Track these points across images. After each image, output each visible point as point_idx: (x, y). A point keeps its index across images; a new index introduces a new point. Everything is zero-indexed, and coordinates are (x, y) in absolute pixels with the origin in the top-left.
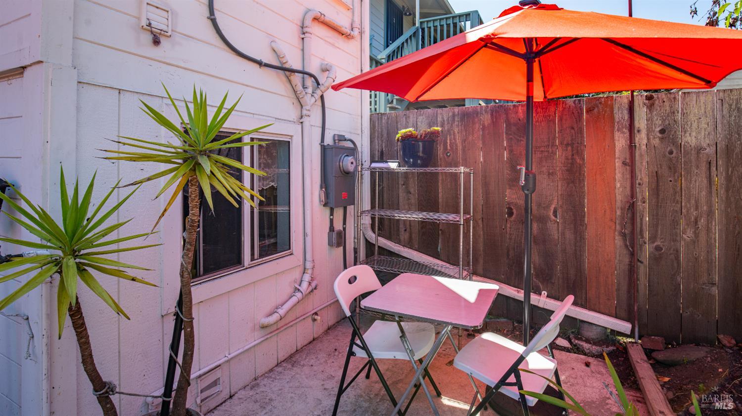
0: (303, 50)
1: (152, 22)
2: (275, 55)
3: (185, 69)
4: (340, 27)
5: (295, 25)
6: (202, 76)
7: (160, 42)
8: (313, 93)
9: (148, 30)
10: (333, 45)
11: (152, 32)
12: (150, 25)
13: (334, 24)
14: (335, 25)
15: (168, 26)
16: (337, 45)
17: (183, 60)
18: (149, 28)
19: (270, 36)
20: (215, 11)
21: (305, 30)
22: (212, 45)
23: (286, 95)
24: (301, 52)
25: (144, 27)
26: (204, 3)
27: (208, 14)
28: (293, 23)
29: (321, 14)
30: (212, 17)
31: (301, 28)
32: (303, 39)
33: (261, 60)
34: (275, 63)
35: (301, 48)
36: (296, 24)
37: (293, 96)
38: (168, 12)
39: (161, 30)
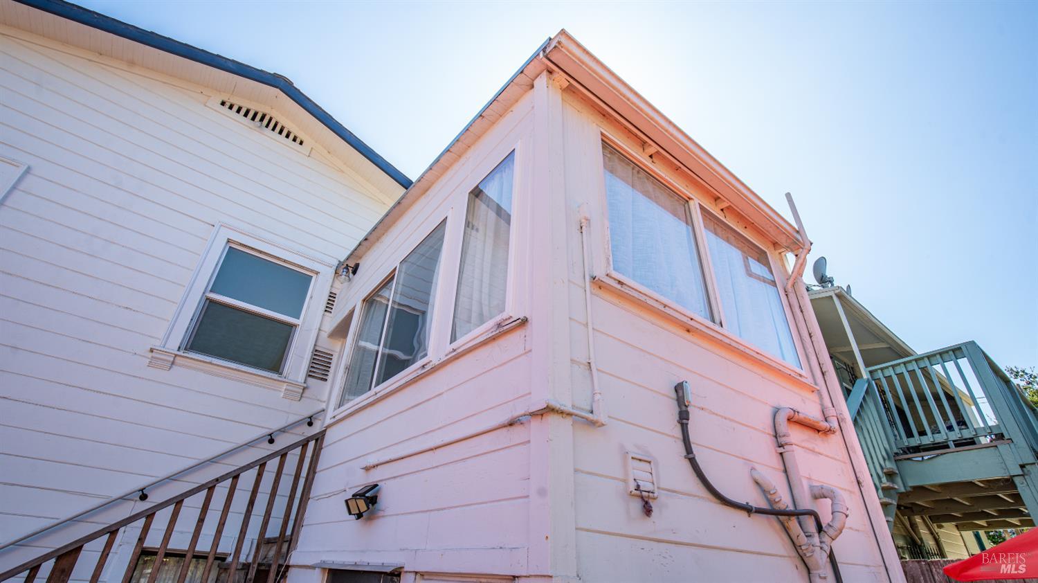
0: (785, 471)
1: (641, 483)
2: (759, 491)
3: (676, 543)
4: (817, 422)
5: (768, 436)
6: (693, 549)
7: (651, 510)
8: (821, 542)
9: (637, 496)
10: (813, 451)
11: (642, 497)
12: (638, 488)
13: (810, 420)
14: (811, 422)
15: (653, 483)
16: (817, 450)
17: (672, 530)
18: (638, 492)
19: (748, 462)
20: (692, 445)
21: (783, 440)
22: (695, 496)
23: (787, 555)
24: (783, 475)
25: (633, 493)
26: (678, 438)
27: (684, 453)
28: (765, 433)
29: (794, 411)
30: (691, 456)
31: (774, 438)
32: (781, 454)
33: (747, 503)
34: (763, 504)
35: (782, 468)
36: (768, 434)
37: (794, 554)
38: (650, 462)
39: (649, 492)
